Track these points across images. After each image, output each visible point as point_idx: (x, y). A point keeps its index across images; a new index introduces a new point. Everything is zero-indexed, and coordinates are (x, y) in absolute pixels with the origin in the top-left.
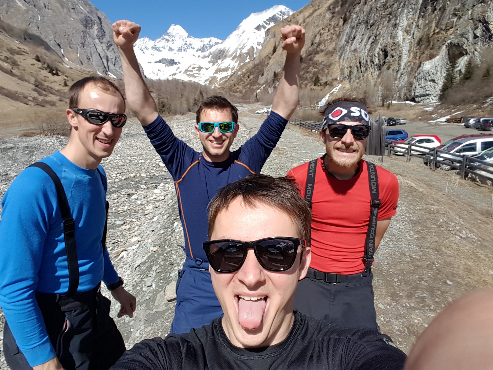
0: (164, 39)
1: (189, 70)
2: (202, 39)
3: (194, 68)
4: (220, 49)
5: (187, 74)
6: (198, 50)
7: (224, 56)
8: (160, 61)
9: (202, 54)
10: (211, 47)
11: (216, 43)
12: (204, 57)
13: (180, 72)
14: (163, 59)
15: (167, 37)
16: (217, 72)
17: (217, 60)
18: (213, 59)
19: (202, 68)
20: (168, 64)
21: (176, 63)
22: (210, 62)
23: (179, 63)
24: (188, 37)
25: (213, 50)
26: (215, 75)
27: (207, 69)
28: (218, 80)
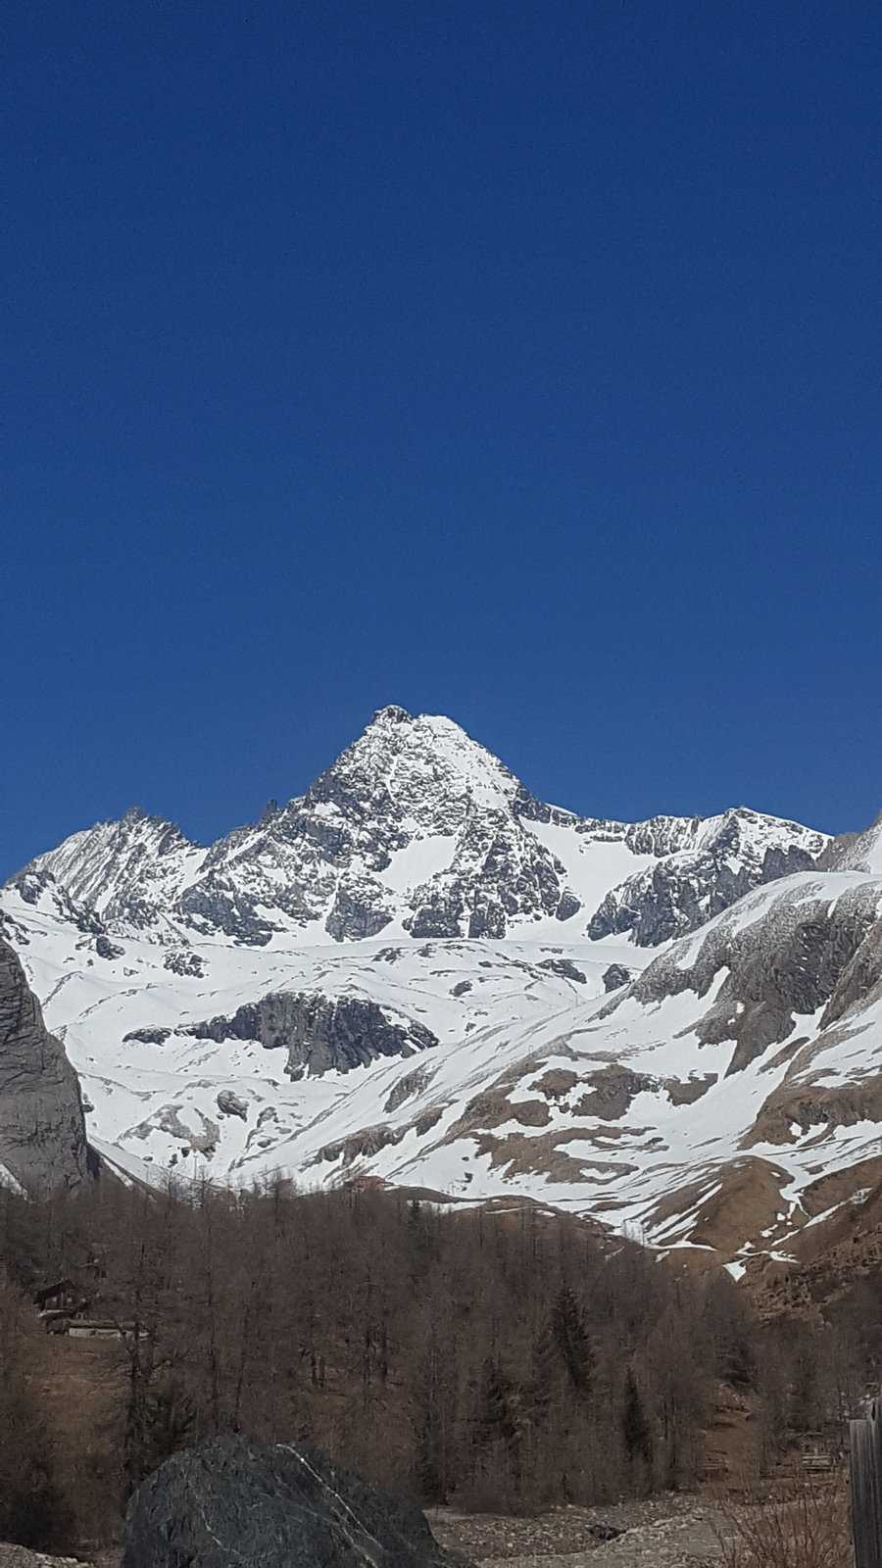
0: (303, 826)
1: (514, 1098)
2: (644, 827)
3: (559, 1083)
4: (810, 916)
5: (487, 1145)
6: (604, 925)
7: (848, 972)
8: (246, 1025)
9: (639, 959)
10: (729, 891)
11: (781, 863)
12: (662, 985)
13: (424, 1124)
14: (276, 1003)
15: (326, 811)
16: (774, 1121)
17: (785, 1010)
18: (751, 999)
19: (641, 1084)
20: (323, 1050)
21: (392, 1042)
22: (711, 1032)
23: (428, 1039)
24: (517, 810)
25: (746, 917)
26: (762, 1150)
27: (685, 1093)
28: (790, 1194)
